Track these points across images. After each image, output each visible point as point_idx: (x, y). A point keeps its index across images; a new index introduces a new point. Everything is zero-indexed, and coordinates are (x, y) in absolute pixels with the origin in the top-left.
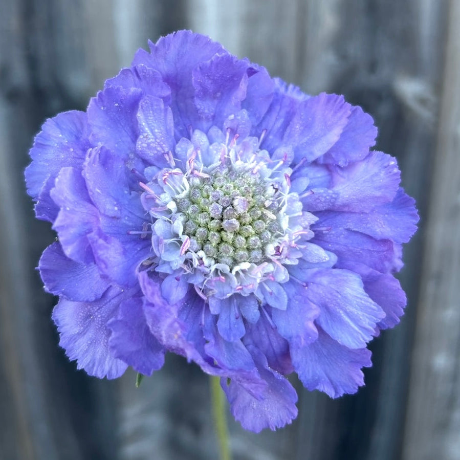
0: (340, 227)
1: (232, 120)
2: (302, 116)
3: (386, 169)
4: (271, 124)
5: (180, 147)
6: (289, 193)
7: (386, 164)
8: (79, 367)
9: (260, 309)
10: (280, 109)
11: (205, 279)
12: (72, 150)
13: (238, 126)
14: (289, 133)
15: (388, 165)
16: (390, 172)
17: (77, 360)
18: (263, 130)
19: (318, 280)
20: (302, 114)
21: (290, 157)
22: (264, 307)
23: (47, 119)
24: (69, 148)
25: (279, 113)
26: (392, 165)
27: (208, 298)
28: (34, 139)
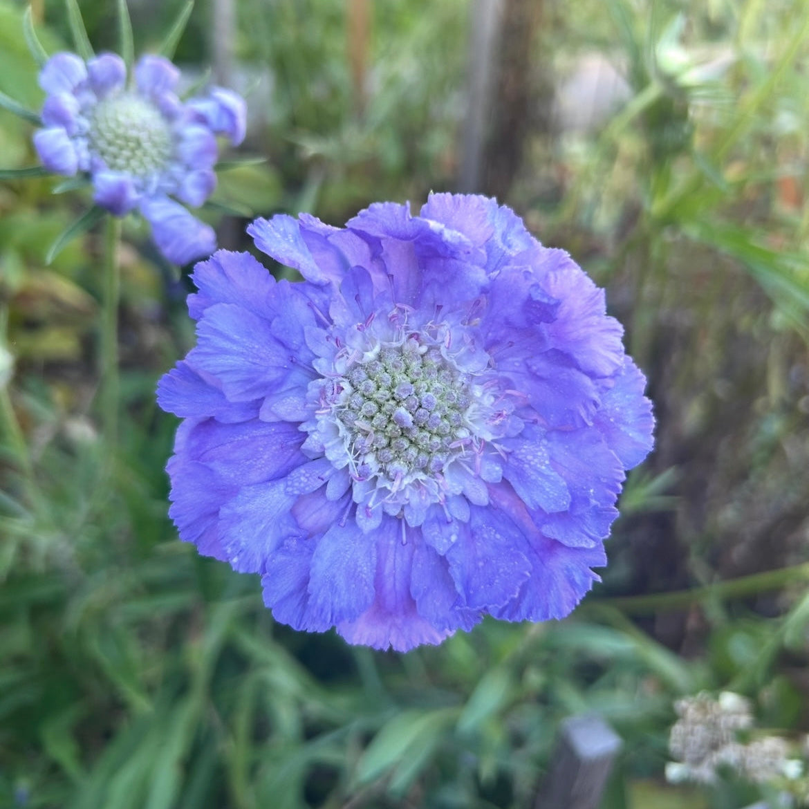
0: (268, 458)
1: (451, 535)
2: (366, 585)
3: (240, 549)
4: (399, 559)
5: (497, 472)
6: (348, 465)
7: (242, 555)
8: (494, 199)
9: (331, 321)
10: (394, 585)
11: (407, 323)
12: (612, 420)
13: (441, 531)
14: (371, 558)
15: (238, 555)
16: (234, 545)
17: (499, 207)
18: (407, 543)
19: (280, 374)
20: (366, 588)
21: (361, 519)
22: (328, 326)
23: (653, 449)
24: (616, 421)
25: (395, 580)
26: (234, 557)
27: (396, 306)
28: (656, 419)
